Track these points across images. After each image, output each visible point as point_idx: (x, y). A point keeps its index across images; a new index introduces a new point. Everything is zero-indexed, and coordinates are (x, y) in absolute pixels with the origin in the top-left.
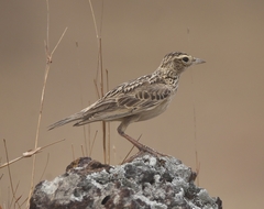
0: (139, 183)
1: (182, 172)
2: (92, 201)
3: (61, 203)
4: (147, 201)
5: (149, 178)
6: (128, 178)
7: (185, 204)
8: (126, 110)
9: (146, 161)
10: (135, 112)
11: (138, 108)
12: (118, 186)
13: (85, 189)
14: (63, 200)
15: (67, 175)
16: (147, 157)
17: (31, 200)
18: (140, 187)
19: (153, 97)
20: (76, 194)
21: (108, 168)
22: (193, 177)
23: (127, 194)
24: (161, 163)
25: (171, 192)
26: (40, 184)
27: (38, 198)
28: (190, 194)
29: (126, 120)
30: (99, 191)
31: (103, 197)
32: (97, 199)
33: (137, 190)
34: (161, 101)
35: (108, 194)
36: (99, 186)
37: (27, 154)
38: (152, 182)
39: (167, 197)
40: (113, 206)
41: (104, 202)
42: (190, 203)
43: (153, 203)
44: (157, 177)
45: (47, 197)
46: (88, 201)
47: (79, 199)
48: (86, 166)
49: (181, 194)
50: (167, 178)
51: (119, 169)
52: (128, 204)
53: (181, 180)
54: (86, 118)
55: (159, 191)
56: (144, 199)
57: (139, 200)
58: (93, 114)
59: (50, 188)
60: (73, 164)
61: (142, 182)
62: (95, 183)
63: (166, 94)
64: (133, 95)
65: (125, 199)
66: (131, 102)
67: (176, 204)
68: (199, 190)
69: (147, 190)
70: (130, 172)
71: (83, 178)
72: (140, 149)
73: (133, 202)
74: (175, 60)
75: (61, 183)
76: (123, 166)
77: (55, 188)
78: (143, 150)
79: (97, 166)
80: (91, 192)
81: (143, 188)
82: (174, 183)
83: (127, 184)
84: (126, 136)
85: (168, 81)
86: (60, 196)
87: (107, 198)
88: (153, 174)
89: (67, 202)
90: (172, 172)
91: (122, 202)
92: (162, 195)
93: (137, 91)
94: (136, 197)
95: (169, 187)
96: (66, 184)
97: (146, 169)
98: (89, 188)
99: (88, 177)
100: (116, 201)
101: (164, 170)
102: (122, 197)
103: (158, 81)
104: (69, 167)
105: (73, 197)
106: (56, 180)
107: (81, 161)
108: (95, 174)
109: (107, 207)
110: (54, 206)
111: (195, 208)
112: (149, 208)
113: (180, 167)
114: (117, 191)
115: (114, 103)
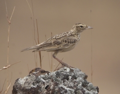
0: (62, 79)
1: (81, 75)
2: (41, 87)
3: (27, 88)
4: (66, 88)
5: (66, 77)
6: (57, 77)
7: (82, 89)
8: (56, 47)
9: (65, 70)
10: (60, 48)
11: (61, 46)
12: (53, 81)
13: (38, 82)
14: (28, 87)
15: (30, 76)
16: (65, 68)
17: (14, 87)
18: (62, 81)
19: (69, 42)
20: (33, 84)
21: (48, 73)
22: (86, 77)
23: (56, 84)
24: (72, 71)
25: (76, 84)
26: (18, 80)
27: (16, 86)
28: (85, 85)
29: (57, 51)
30: (44, 83)
31: (46, 86)
32: (43, 86)
33: (61, 83)
34: (72, 44)
35: (48, 84)
36: (44, 81)
38: (68, 79)
39: (74, 86)
40: (50, 90)
41: (46, 88)
42: (85, 89)
43: (68, 89)
44: (70, 77)
45: (21, 86)
46: (39, 87)
47: (35, 86)
48: (38, 72)
49: (80, 85)
50: (74, 77)
51: (53, 73)
52: (57, 89)
53: (81, 78)
54: (38, 49)
55: (71, 83)
56: (64, 87)
57: (62, 87)
59: (22, 81)
60: (33, 71)
61: (63, 79)
62: (42, 79)
63: (75, 41)
64: (60, 41)
65: (56, 87)
67: (79, 89)
68: (88, 83)
69: (65, 83)
70: (58, 74)
71: (37, 77)
72: (62, 64)
73: (59, 88)
75: (27, 79)
76: (55, 72)
77: (24, 81)
78: (64, 65)
79: (43, 72)
80: (40, 83)
81: (64, 82)
82: (77, 80)
83: (56, 80)
86: (26, 85)
87: (47, 86)
88: (68, 76)
89: (30, 88)
90: (77, 75)
91: (54, 88)
92: (72, 85)
93: (62, 39)
94: (60, 86)
95: (75, 81)
96: (29, 80)
97: (65, 74)
98: (40, 82)
99: (39, 77)
100: (51, 88)
101: (73, 74)
102: (54, 86)
104: (31, 72)
105: (32, 86)
106: (25, 78)
107: (36, 69)
108: (42, 76)
109: (47, 90)
110: (24, 90)
111: (87, 91)
112: (66, 91)
113: (80, 73)
114: (52, 83)
115: (51, 44)
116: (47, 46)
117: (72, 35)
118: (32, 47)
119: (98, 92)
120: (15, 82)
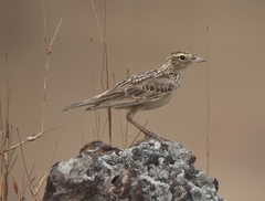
0: (145, 165)
1: (183, 156)
2: (103, 180)
3: (75, 181)
4: (152, 181)
5: (154, 160)
6: (136, 160)
7: (185, 184)
8: (133, 100)
9: (151, 145)
10: (141, 102)
11: (144, 98)
12: (126, 167)
13: (97, 169)
14: (77, 179)
15: (81, 156)
16: (152, 141)
17: (49, 178)
18: (146, 168)
19: (158, 90)
20: (88, 173)
21: (117, 151)
22: (192, 160)
23: (134, 174)
24: (164, 147)
25: (173, 173)
26: (57, 164)
27: (54, 177)
28: (190, 175)
29: (134, 108)
30: (109, 171)
31: (113, 177)
32: (107, 178)
33: (143, 171)
34: (165, 94)
35: (117, 174)
36: (109, 167)
37: (30, 138)
38: (157, 164)
39: (170, 178)
40: (122, 185)
41: (113, 181)
42: (190, 184)
43: (157, 183)
44: (161, 160)
45: (62, 176)
46: (99, 180)
47: (91, 178)
48: (97, 149)
49: (182, 175)
50: (170, 160)
51: (128, 152)
52: (135, 184)
53: (182, 162)
55: (163, 172)
56: (149, 179)
57: (145, 180)
59: (65, 168)
60: (86, 146)
61: (148, 164)
62: (105, 164)
63: (170, 88)
64: (140, 87)
65: (133, 179)
66: (138, 93)
67: (178, 184)
68: (198, 172)
69: (152, 171)
70: (137, 154)
71: (95, 159)
73: (139, 182)
75: (75, 164)
76: (131, 149)
77: (70, 168)
78: (149, 135)
79: (108, 149)
80: (102, 172)
81: (149, 169)
82: (176, 165)
83: (134, 166)
84: (133, 123)
85: (172, 77)
86: (74, 175)
87: (116, 178)
88: (157, 157)
89: (81, 181)
90: (174, 155)
91: (129, 182)
92: (166, 176)
93: (144, 83)
94: (142, 177)
95: (171, 168)
96: (80, 165)
97: (151, 152)
98: (101, 168)
99: (100, 159)
100: (124, 180)
101: (167, 154)
102: (129, 177)
104: (82, 150)
105: (85, 177)
106: (71, 161)
107: (94, 144)
108: (105, 157)
109: (116, 185)
110: (69, 185)
111: (194, 188)
112: (153, 188)
113: (181, 151)
114: (125, 172)
115: (123, 93)
117: (164, 76)
118: (86, 102)
119: (217, 189)
120: (51, 168)
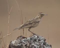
0: (33, 41)
1: (43, 39)
2: (23, 45)
3: (16, 46)
4: (35, 45)
5: (35, 40)
6: (31, 40)
7: (43, 46)
8: (30, 26)
10: (32, 26)
12: (28, 42)
13: (21, 43)
14: (16, 45)
15: (17, 40)
16: (35, 36)
17: (9, 45)
18: (33, 42)
20: (19, 44)
21: (26, 38)
22: (45, 40)
23: (30, 44)
24: (38, 37)
26: (11, 42)
27: (11, 45)
28: (44, 44)
29: (30, 28)
30: (24, 43)
31: (25, 44)
32: (24, 45)
33: (33, 43)
35: (26, 44)
36: (24, 42)
37: (8, 35)
38: (36, 41)
40: (27, 46)
41: (25, 46)
42: (44, 46)
43: (36, 46)
44: (37, 40)
45: (13, 45)
46: (22, 45)
48: (21, 38)
49: (42, 44)
50: (39, 40)
52: (31, 46)
53: (42, 41)
54: (21, 28)
55: (38, 43)
56: (34, 45)
57: (33, 45)
58: (23, 27)
59: (13, 42)
60: (19, 37)
61: (34, 41)
62: (23, 41)
64: (31, 22)
65: (30, 45)
66: (31, 24)
67: (41, 46)
68: (46, 43)
69: (35, 43)
70: (31, 39)
71: (21, 40)
72: (33, 34)
73: (32, 46)
74: (41, 14)
75: (16, 41)
76: (30, 38)
77: (15, 42)
78: (34, 34)
79: (24, 38)
80: (22, 43)
81: (34, 42)
82: (41, 41)
83: (30, 42)
85: (39, 19)
86: (16, 44)
87: (26, 45)
88: (36, 39)
89: (17, 46)
90: (40, 39)
91: (29, 46)
92: (38, 44)
93: (32, 21)
94: (32, 44)
95: (40, 42)
96: (17, 42)
97: (35, 38)
98: (22, 42)
99: (22, 40)
100: (28, 45)
101: (39, 39)
102: (29, 45)
103: (37, 19)
104: (18, 38)
105: (18, 45)
106: (15, 41)
107: (20, 37)
108: (23, 39)
109: (26, 47)
110: (14, 47)
111: (45, 47)
112: (35, 47)
113: (42, 38)
114: (28, 43)
116: (25, 26)
119: (51, 47)
120: (10, 42)
